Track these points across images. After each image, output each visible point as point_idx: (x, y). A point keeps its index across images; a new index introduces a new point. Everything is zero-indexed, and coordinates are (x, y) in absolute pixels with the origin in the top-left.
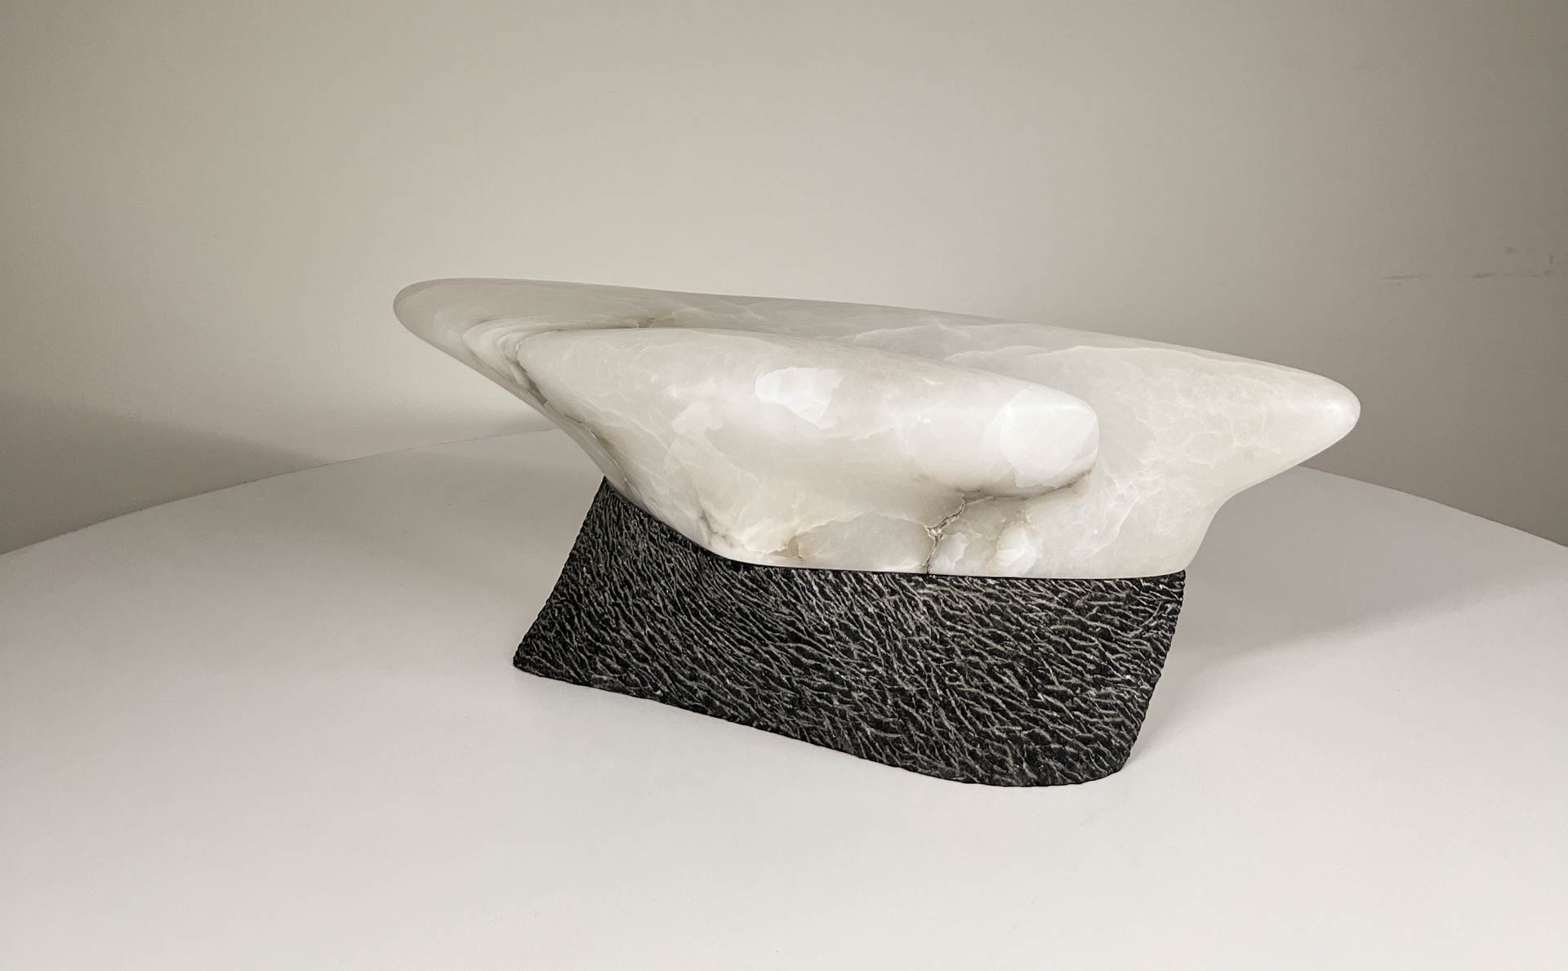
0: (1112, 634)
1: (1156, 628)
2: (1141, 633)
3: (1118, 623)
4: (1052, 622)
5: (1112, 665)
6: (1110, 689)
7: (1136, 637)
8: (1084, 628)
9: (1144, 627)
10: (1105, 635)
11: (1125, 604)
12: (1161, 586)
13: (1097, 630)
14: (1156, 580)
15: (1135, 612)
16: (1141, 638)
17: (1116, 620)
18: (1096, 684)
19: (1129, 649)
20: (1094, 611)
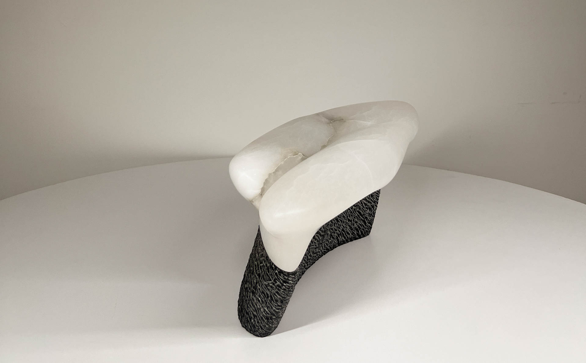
0: (261, 277)
1: (271, 287)
2: (267, 285)
3: (263, 274)
4: (256, 260)
5: (257, 289)
6: (255, 299)
7: (265, 285)
8: (258, 269)
9: (268, 283)
10: (259, 275)
11: (267, 269)
12: (277, 271)
13: (259, 272)
14: (276, 267)
15: (267, 274)
16: (267, 287)
17: (263, 272)
18: (253, 293)
19: (263, 288)
20: (262, 265)
